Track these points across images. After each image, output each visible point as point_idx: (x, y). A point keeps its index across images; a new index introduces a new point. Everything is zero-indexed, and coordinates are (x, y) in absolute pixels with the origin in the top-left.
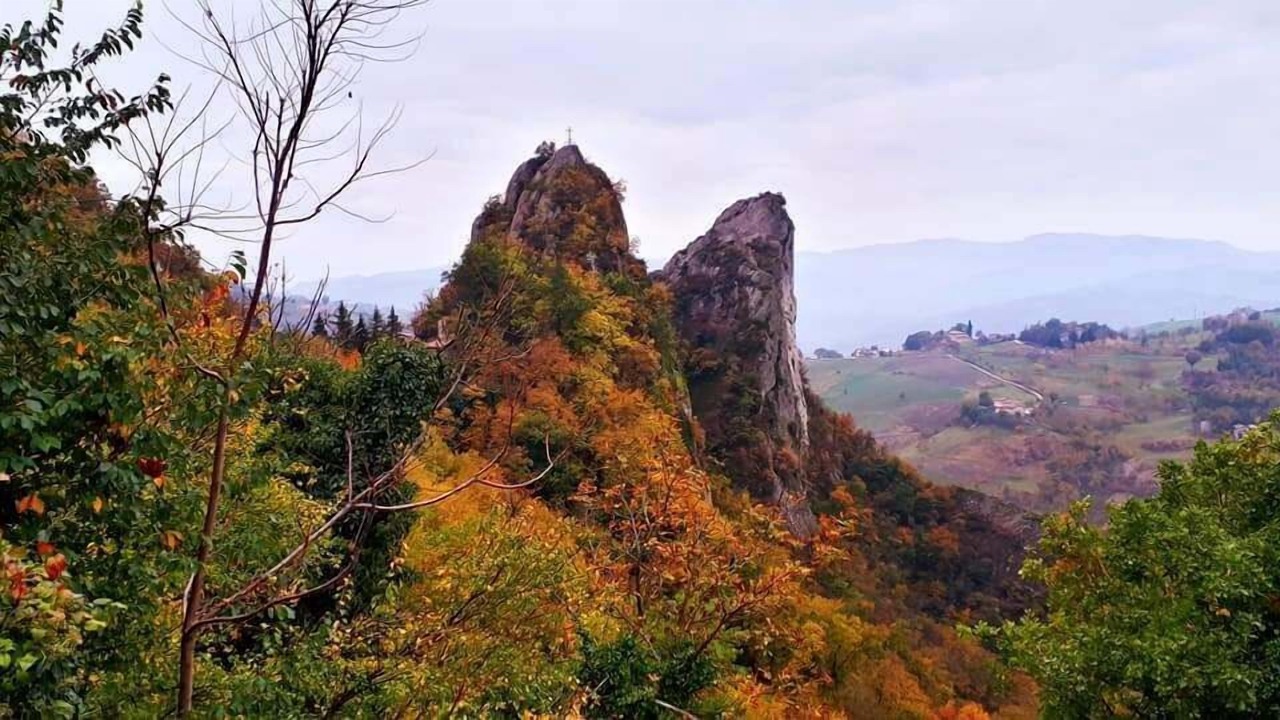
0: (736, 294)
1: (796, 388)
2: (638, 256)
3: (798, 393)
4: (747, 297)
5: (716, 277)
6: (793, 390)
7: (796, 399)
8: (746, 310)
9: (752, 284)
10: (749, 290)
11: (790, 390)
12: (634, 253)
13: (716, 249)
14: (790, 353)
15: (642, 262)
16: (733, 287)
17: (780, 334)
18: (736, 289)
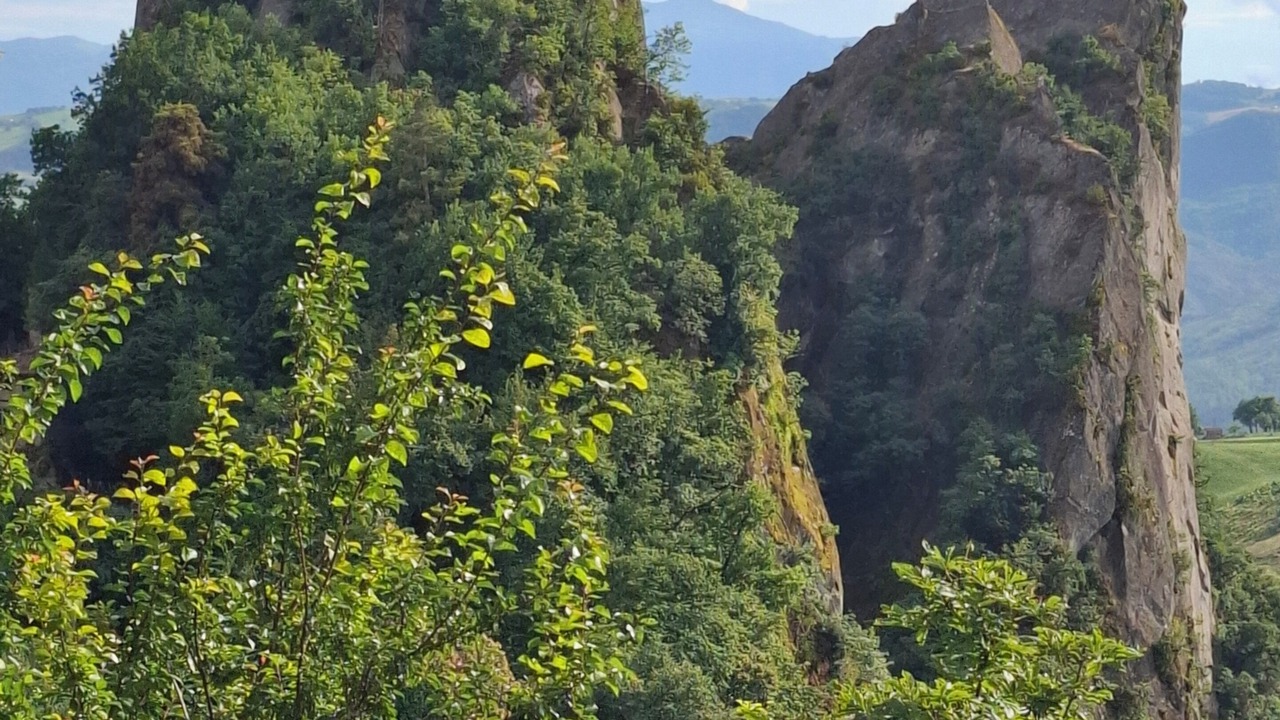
0: (990, 219)
1: (1179, 526)
2: (679, 91)
3: (1187, 545)
4: (1027, 226)
5: (927, 164)
6: (1172, 535)
7: (1180, 564)
8: (1025, 274)
9: (1047, 188)
10: (1034, 205)
11: (1159, 534)
12: (663, 78)
13: (930, 71)
14: (1163, 416)
15: (690, 111)
16: (981, 196)
17: (1134, 353)
18: (993, 202)
